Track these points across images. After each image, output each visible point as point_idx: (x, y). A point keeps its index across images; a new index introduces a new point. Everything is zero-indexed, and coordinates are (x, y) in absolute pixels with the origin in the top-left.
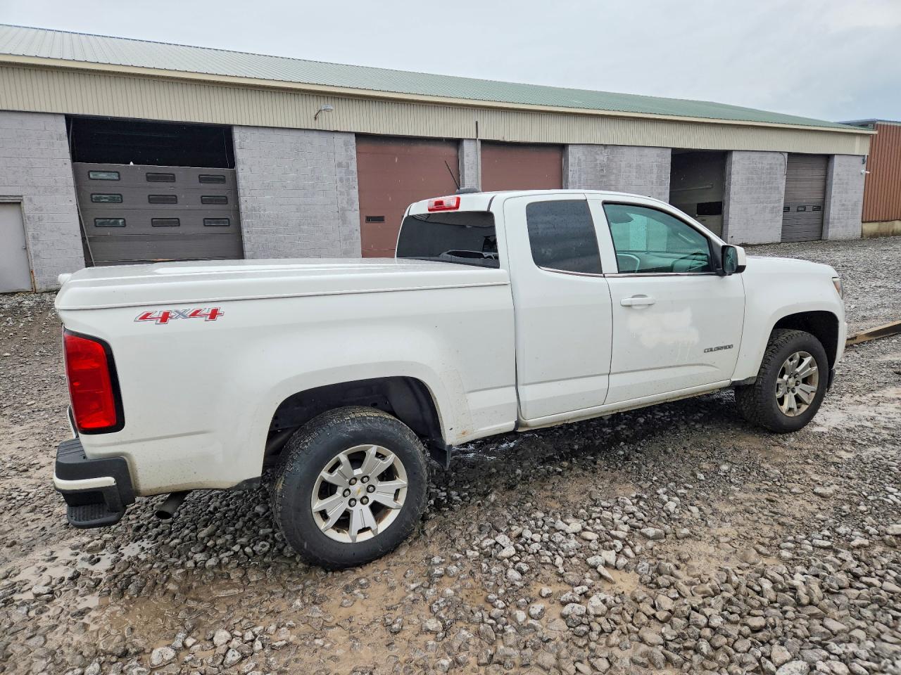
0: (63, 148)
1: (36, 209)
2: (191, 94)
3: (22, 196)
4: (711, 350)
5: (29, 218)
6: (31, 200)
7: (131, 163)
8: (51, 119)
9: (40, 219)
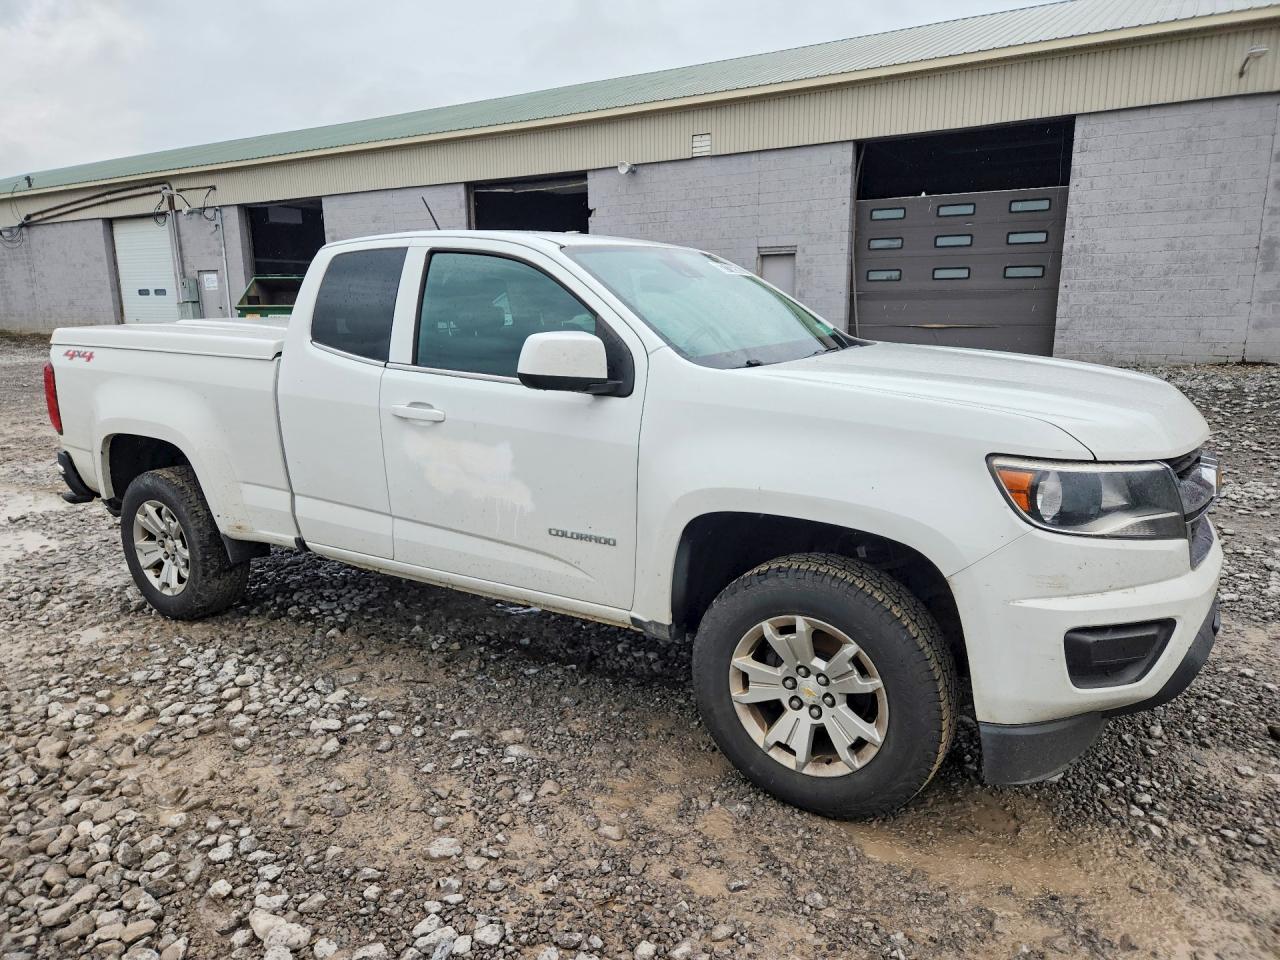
0: (844, 184)
1: (807, 261)
2: (1014, 80)
3: (796, 246)
4: (564, 534)
5: (799, 271)
6: (804, 251)
7: (923, 194)
8: (837, 149)
9: (809, 273)
